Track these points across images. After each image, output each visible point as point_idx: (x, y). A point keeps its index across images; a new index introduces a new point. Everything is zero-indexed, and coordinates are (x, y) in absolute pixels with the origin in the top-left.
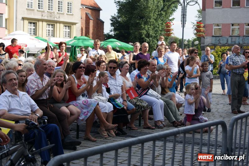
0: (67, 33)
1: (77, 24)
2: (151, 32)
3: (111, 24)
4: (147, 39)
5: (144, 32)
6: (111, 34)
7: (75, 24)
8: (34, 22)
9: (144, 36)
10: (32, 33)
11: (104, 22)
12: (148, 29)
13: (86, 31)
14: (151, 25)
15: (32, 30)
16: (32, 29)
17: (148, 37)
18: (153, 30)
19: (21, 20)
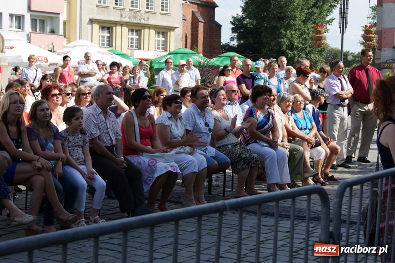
0: (161, 43)
1: (176, 30)
2: (296, 42)
3: (233, 29)
4: (289, 52)
5: (285, 41)
6: (232, 44)
7: (172, 29)
8: (108, 27)
9: (284, 47)
10: (106, 43)
11: (220, 26)
12: (292, 36)
13: (192, 41)
14: (296, 31)
15: (106, 39)
16: (106, 37)
17: (292, 50)
18: (299, 37)
19: (88, 24)
